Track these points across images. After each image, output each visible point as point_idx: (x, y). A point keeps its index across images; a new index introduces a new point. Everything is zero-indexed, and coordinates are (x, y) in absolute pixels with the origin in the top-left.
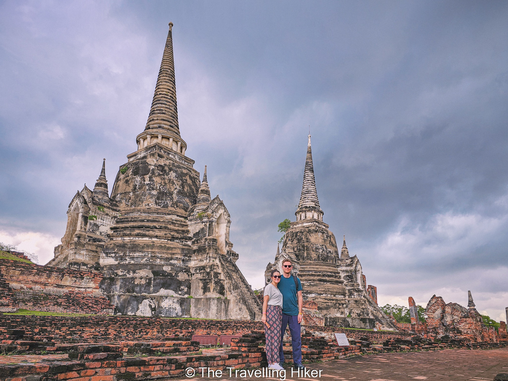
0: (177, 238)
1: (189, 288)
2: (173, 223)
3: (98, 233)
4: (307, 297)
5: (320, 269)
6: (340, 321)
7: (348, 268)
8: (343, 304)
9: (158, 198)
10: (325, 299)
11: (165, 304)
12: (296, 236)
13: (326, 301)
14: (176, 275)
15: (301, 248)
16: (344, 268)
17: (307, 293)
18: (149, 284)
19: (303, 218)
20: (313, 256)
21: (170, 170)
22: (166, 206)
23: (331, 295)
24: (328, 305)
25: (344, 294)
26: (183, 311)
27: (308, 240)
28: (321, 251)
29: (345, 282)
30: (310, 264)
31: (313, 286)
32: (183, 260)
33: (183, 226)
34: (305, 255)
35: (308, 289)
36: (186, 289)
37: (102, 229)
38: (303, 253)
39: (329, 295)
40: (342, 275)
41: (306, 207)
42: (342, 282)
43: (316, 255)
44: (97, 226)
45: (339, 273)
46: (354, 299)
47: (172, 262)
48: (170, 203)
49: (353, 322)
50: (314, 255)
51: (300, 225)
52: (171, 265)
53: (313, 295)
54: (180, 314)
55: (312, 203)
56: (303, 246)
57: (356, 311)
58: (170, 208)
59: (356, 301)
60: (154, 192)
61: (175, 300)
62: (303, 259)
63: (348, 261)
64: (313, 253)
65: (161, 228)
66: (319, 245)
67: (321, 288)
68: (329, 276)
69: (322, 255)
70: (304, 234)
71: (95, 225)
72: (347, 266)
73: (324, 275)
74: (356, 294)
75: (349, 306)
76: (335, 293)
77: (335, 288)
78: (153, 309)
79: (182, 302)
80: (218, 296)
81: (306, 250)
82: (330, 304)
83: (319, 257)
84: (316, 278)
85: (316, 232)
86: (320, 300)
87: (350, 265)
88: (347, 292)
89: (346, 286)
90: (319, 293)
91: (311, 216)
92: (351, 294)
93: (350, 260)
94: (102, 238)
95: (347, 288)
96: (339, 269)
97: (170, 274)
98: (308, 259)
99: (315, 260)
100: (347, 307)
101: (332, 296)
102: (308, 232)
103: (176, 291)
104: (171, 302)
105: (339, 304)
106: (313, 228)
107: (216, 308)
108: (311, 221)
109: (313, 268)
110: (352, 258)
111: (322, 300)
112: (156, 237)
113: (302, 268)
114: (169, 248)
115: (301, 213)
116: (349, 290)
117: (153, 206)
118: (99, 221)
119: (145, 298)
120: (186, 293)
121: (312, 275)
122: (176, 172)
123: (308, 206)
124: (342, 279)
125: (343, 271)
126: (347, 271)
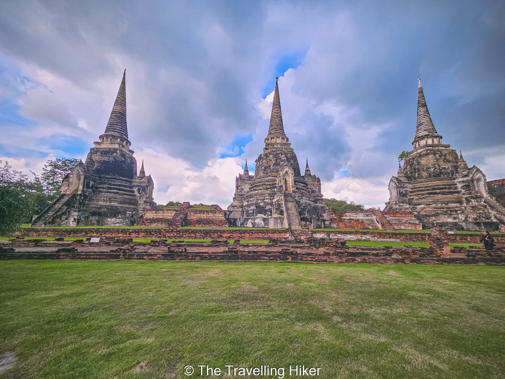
0: (269, 188)
1: (271, 212)
2: (268, 181)
3: (243, 192)
4: (416, 208)
5: (430, 185)
6: (449, 225)
7: (465, 179)
8: (456, 211)
9: (264, 171)
10: (434, 208)
11: (257, 221)
12: (409, 163)
13: (436, 209)
14: (266, 207)
15: (413, 171)
16: (461, 179)
17: (416, 205)
18: (253, 212)
19: (417, 146)
20: (423, 175)
21: (270, 154)
22: (267, 173)
23: (442, 204)
24: (438, 213)
25: (461, 202)
26: (265, 224)
27: (419, 164)
28: (432, 169)
29: (463, 191)
30: (421, 182)
31: (422, 199)
32: (270, 199)
33: (274, 181)
34: (417, 175)
35: (416, 202)
36: (269, 213)
37: (244, 190)
38: (415, 174)
39: (440, 205)
40: (459, 186)
41: (419, 137)
42: (459, 192)
43: (427, 173)
44: (243, 189)
45: (456, 184)
46: (472, 205)
47: (265, 200)
48: (269, 171)
49: (467, 226)
50: (425, 174)
51: (415, 152)
52: (265, 202)
53: (423, 206)
54: (264, 226)
55: (424, 132)
56: (415, 169)
57: (472, 216)
58: (269, 174)
59: (473, 207)
60: (263, 168)
61: (261, 219)
62: (415, 179)
63: (465, 173)
64: (424, 173)
65: (262, 185)
66: (430, 165)
67: (430, 199)
68: (439, 189)
69: (433, 172)
70: (415, 159)
71: (242, 189)
72: (463, 177)
73: (434, 189)
74: (473, 200)
75: (466, 212)
76: (446, 203)
77: (446, 198)
78: (252, 224)
79: (264, 220)
80: (279, 216)
81: (418, 171)
82: (439, 212)
83: (430, 174)
84: (426, 192)
85: (427, 155)
86: (428, 209)
87: (467, 176)
88: (463, 199)
89: (463, 194)
90: (428, 203)
91: (425, 143)
92: (468, 201)
93: (467, 171)
94: (245, 194)
95: (465, 196)
96: (456, 181)
97: (262, 207)
98: (419, 178)
99: (426, 178)
100: (462, 213)
101: (444, 205)
102: (419, 157)
103: (265, 215)
104: (259, 220)
105: (451, 211)
106: (424, 152)
107: (274, 222)
108: (423, 147)
109: (424, 184)
110: (470, 169)
111: (430, 209)
112: (260, 190)
113: (413, 186)
114: (263, 194)
115: (415, 143)
116: (466, 198)
117: (262, 175)
118: (243, 187)
119: (249, 219)
120: (270, 215)
121: (422, 190)
122: (273, 154)
123: (421, 136)
124: (460, 189)
125: (460, 182)
126: (463, 182)
